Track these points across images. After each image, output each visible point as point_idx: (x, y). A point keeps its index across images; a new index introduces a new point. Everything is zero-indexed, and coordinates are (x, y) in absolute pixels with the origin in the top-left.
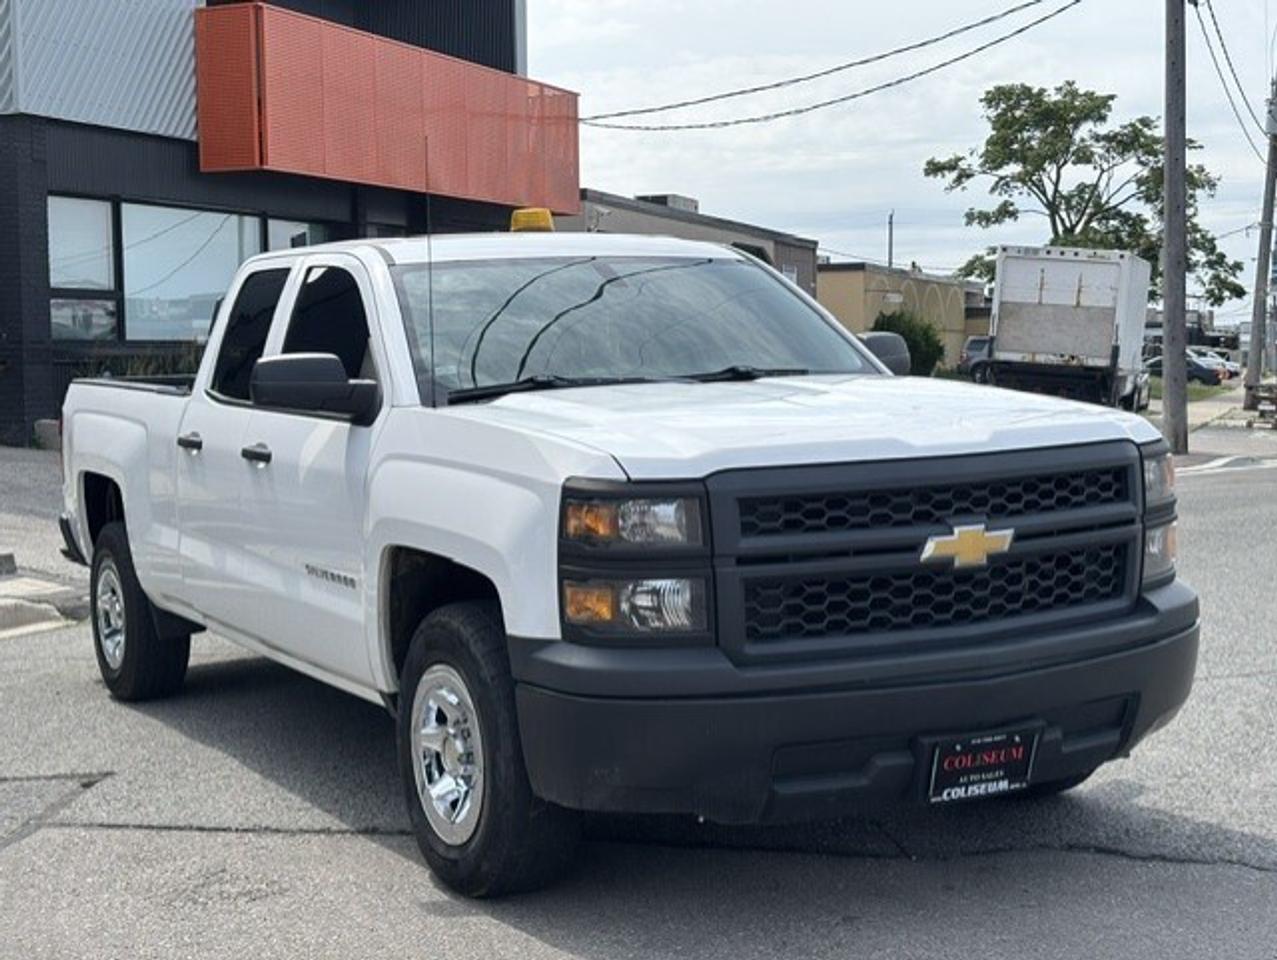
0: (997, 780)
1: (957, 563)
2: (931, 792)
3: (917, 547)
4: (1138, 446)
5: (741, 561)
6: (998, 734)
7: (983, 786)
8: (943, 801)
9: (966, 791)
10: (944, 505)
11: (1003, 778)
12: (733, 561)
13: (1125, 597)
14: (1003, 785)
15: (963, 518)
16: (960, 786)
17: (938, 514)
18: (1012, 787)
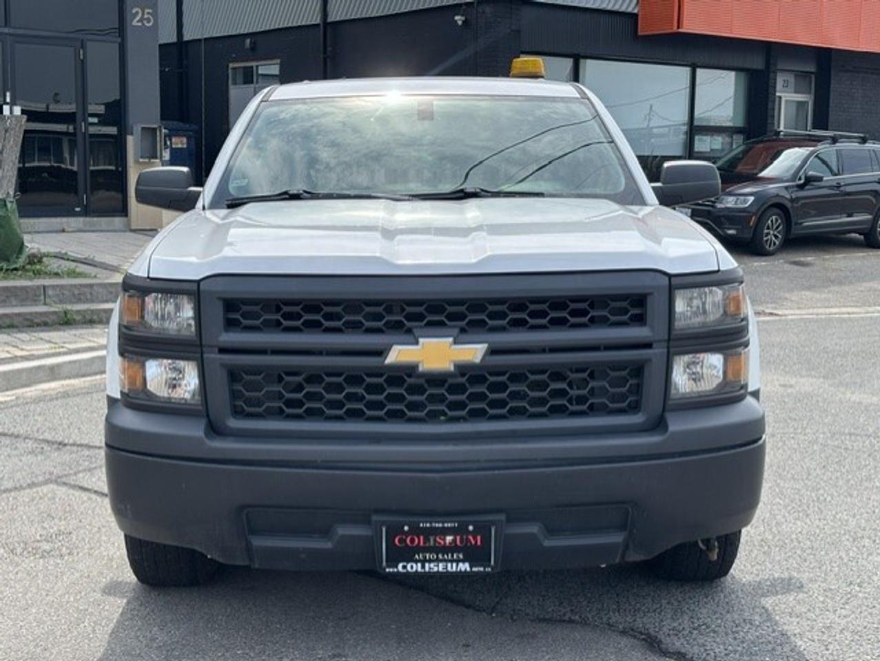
0: (458, 561)
1: (421, 369)
2: (384, 563)
3: (381, 353)
4: (670, 276)
5: (223, 350)
6: (448, 522)
7: (441, 565)
8: (398, 572)
9: (423, 567)
10: (418, 317)
11: (463, 561)
12: (216, 350)
13: (640, 414)
14: (464, 567)
15: (431, 330)
16: (416, 562)
17: (408, 324)
18: (475, 569)
